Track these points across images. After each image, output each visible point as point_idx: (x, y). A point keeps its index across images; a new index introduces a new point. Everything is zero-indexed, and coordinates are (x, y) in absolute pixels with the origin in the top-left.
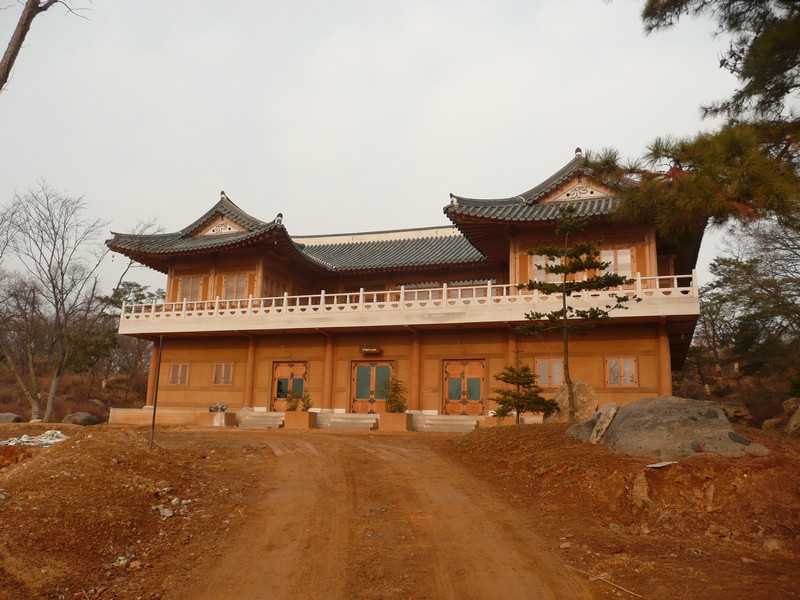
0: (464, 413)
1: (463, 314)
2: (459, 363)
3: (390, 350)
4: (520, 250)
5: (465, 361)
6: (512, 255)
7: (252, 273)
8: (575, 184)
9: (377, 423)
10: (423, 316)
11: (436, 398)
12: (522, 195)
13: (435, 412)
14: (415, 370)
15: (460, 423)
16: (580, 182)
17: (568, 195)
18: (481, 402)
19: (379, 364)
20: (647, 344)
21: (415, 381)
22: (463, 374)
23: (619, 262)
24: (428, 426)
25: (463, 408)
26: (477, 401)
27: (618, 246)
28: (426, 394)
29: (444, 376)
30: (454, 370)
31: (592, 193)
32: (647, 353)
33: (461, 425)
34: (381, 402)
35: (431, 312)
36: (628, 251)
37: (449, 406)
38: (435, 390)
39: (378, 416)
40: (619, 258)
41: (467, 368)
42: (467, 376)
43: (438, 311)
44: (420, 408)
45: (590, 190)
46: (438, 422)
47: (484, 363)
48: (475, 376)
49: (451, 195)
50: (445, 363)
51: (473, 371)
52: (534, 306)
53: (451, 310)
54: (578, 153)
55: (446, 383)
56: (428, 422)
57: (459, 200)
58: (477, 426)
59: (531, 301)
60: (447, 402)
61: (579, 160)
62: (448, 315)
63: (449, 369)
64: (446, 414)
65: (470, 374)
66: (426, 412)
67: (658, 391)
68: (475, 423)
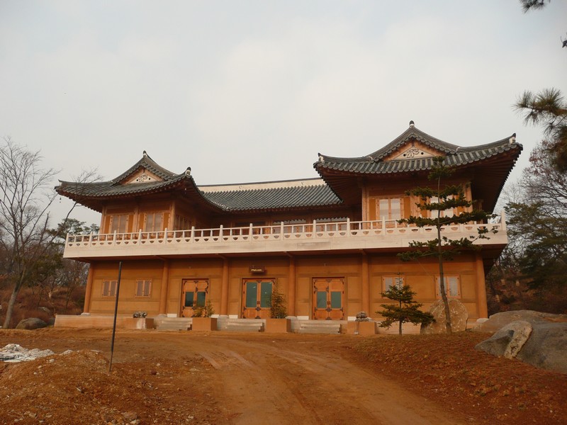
0: (329, 319)
1: (329, 243)
2: (324, 280)
3: (272, 270)
4: (370, 195)
5: (329, 278)
6: (363, 200)
7: (167, 211)
8: (410, 147)
9: (263, 326)
10: (298, 245)
11: (307, 307)
12: (370, 155)
13: (307, 318)
14: (292, 286)
15: (328, 326)
16: (413, 146)
17: (405, 155)
18: (342, 310)
19: (264, 281)
20: (467, 266)
21: (291, 294)
22: (328, 288)
24: (303, 329)
25: (328, 314)
26: (339, 309)
28: (299, 303)
29: (313, 290)
30: (321, 285)
31: (422, 153)
32: (466, 273)
33: (328, 328)
34: (267, 310)
35: (304, 242)
37: (317, 313)
38: (306, 301)
39: (264, 321)
41: (330, 284)
42: (330, 290)
43: (309, 241)
44: (295, 314)
45: (421, 152)
46: (310, 326)
47: (344, 280)
48: (337, 290)
49: (319, 155)
50: (314, 280)
51: (335, 286)
52: (382, 237)
53: (320, 240)
54: (412, 125)
55: (315, 296)
56: (302, 325)
57: (325, 158)
58: (340, 328)
59: (380, 234)
60: (316, 310)
61: (412, 129)
62: (317, 244)
63: (317, 285)
64: (316, 319)
65: (333, 288)
66: (300, 318)
67: (477, 301)
68: (339, 326)
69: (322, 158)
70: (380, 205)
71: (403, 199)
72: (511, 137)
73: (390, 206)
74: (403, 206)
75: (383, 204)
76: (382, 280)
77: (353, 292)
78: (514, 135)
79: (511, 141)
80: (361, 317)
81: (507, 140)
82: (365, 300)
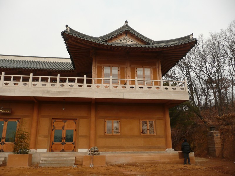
0: (63, 151)
1: (69, 92)
2: (61, 121)
3: (19, 113)
4: (98, 63)
5: (65, 120)
6: (93, 66)
8: (124, 36)
9: (5, 160)
10: (43, 92)
11: (47, 142)
12: (99, 37)
13: (45, 150)
14: (34, 124)
15: (65, 159)
16: (126, 36)
17: (121, 41)
18: (74, 144)
19: (10, 120)
21: (33, 131)
22: (63, 127)
23: (145, 74)
24: (43, 162)
25: (63, 147)
26: (71, 143)
27: (145, 66)
28: (40, 139)
29: (52, 128)
30: (58, 125)
31: (132, 41)
33: (66, 160)
34: (11, 145)
35: (49, 90)
36: (149, 69)
37: (54, 146)
38: (46, 137)
39: (7, 154)
40: (145, 72)
41: (66, 124)
42: (66, 128)
43: (53, 89)
44: (35, 148)
46: (50, 159)
47: (76, 121)
48: (71, 129)
49: (67, 26)
50: (53, 121)
51: (69, 126)
52: (110, 90)
53: (62, 89)
54: (126, 23)
55: (53, 133)
56: (42, 159)
57: (71, 29)
58: (76, 161)
59: (108, 88)
60: (53, 144)
61: (126, 26)
62: (59, 92)
63: (55, 124)
64: (52, 151)
65: (67, 127)
66: (39, 150)
67: (166, 137)
68: (74, 158)
69: (69, 29)
70: (105, 70)
71: (120, 68)
72: (191, 35)
73: (111, 71)
74: (120, 72)
75: (107, 70)
76: (105, 122)
77: (83, 130)
78: (193, 34)
79: (191, 37)
80: (94, 151)
81: (188, 37)
82: (92, 136)
